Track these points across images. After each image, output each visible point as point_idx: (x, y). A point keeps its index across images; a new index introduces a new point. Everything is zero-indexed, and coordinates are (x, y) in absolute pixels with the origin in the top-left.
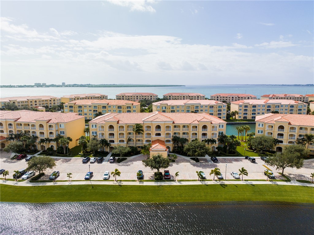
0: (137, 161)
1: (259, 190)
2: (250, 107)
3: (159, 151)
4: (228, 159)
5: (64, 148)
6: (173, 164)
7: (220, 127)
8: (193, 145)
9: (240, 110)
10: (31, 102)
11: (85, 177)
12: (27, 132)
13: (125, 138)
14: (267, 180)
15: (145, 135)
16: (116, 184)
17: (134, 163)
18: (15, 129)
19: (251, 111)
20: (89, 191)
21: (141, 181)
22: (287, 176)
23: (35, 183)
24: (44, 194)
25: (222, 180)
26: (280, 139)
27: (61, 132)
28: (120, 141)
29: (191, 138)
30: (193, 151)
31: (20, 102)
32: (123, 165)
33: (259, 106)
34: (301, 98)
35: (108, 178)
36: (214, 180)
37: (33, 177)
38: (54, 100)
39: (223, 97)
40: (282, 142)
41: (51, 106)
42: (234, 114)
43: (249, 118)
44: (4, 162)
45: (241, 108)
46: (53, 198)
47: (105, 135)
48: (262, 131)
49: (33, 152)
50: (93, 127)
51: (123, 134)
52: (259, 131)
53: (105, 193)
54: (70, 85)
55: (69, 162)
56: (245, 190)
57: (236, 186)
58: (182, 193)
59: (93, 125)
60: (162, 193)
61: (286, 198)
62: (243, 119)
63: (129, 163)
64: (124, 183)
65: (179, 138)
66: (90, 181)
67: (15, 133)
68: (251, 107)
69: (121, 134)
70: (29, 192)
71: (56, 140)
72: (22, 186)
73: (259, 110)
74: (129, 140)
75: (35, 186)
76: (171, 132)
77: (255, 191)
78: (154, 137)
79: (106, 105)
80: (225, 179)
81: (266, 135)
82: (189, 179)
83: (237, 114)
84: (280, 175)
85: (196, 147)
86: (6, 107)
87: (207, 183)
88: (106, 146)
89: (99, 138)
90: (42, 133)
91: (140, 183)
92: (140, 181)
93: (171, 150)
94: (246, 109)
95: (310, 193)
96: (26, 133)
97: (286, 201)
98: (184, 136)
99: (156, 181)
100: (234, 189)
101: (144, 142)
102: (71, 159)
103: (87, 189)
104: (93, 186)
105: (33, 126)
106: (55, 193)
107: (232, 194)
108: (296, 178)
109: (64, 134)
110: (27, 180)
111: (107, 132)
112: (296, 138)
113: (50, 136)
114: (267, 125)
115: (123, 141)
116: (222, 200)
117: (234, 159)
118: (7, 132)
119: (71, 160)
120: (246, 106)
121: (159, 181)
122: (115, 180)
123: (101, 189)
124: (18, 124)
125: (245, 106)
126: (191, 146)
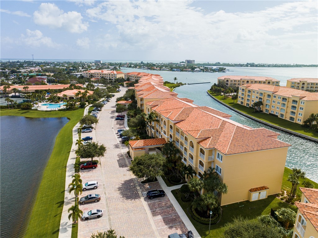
18: (174, 135)
27: (217, 167)
109: (220, 172)
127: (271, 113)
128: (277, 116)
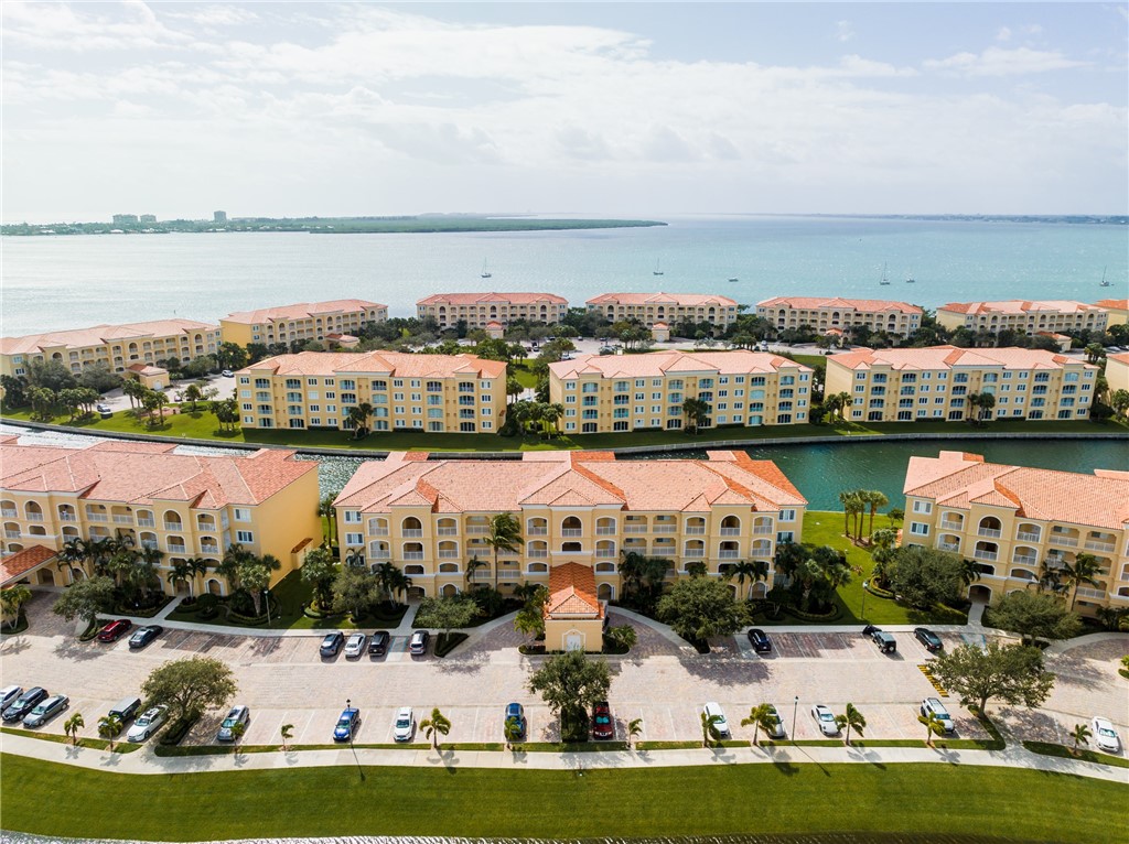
0: (503, 649)
1: (898, 787)
2: (894, 380)
3: (574, 619)
4: (805, 635)
5: (255, 599)
6: (622, 662)
7: (781, 518)
8: (689, 600)
9: (860, 388)
10: (118, 348)
11: (335, 733)
12: (124, 536)
13: (459, 556)
14: (928, 743)
15: (526, 548)
16: (438, 761)
17: (493, 654)
18: (83, 523)
19: (896, 392)
20: (351, 794)
21: (520, 750)
22: (996, 721)
23: (172, 759)
24: (207, 807)
25: (782, 741)
26: (983, 560)
27: (240, 533)
28: (444, 568)
29: (682, 557)
30: (689, 619)
31: (80, 353)
32: (456, 668)
33: (926, 375)
34: (1080, 316)
35: (410, 735)
36: (755, 743)
37: (161, 730)
38: (198, 337)
39: (803, 312)
40: (989, 570)
41: (187, 359)
42: (838, 402)
43: (890, 419)
44: (60, 651)
45: (861, 382)
46: (238, 822)
47: (393, 548)
48: (926, 527)
49: (149, 607)
50: (348, 519)
51: (452, 545)
52: (914, 525)
53: (404, 801)
54: (243, 221)
55: (277, 653)
56: (855, 787)
57: (827, 773)
58: (652, 801)
59: (348, 513)
60: (588, 801)
61: (983, 819)
62: (867, 420)
63: (476, 660)
64: (465, 760)
65: (641, 559)
66: (353, 747)
67: (85, 535)
68: (897, 379)
69: (445, 545)
70: (158, 800)
71: (227, 568)
72: (133, 775)
73: (925, 388)
74: (474, 564)
75: (172, 775)
76: (617, 539)
77: (884, 794)
78: (557, 556)
79: (385, 378)
80: (790, 738)
81: (938, 543)
82: (675, 738)
83: (849, 405)
84: (970, 715)
85: (697, 606)
86: (30, 373)
87: (734, 757)
88: (397, 589)
89: (372, 559)
90: (176, 541)
91: (515, 760)
92: (514, 750)
93: (615, 596)
94: (878, 384)
95: (1062, 800)
96: (120, 537)
97: (983, 832)
98: (660, 547)
99: (565, 750)
100: (817, 782)
101: (525, 572)
102: (280, 639)
103: (346, 785)
104: (363, 772)
105: (144, 514)
106: (243, 802)
107: (810, 804)
108: (1023, 731)
109: (251, 540)
110: (146, 743)
111: (398, 539)
112: (1038, 558)
113: (203, 550)
114: (942, 513)
115: (453, 568)
116: (780, 830)
117: (824, 634)
118: (56, 532)
119: (281, 644)
120: (880, 377)
121: (575, 751)
122: (433, 743)
123: (389, 784)
124: (92, 508)
125: (877, 376)
126: (683, 603)
127: (396, 426)
128: (422, 431)
